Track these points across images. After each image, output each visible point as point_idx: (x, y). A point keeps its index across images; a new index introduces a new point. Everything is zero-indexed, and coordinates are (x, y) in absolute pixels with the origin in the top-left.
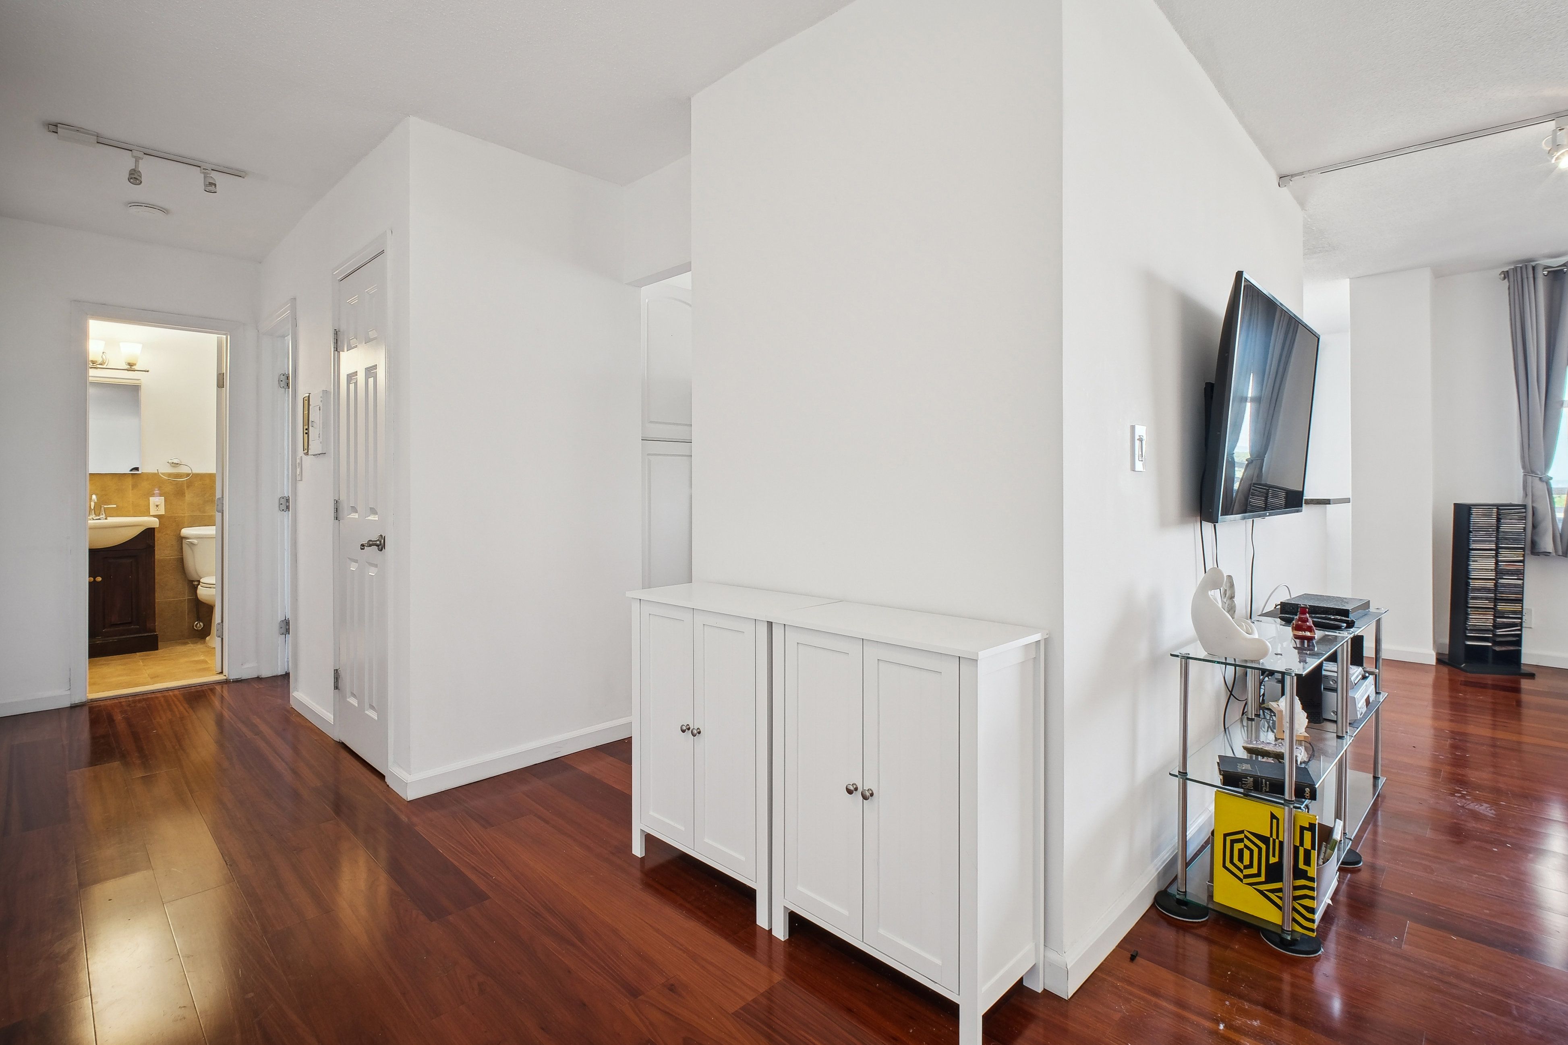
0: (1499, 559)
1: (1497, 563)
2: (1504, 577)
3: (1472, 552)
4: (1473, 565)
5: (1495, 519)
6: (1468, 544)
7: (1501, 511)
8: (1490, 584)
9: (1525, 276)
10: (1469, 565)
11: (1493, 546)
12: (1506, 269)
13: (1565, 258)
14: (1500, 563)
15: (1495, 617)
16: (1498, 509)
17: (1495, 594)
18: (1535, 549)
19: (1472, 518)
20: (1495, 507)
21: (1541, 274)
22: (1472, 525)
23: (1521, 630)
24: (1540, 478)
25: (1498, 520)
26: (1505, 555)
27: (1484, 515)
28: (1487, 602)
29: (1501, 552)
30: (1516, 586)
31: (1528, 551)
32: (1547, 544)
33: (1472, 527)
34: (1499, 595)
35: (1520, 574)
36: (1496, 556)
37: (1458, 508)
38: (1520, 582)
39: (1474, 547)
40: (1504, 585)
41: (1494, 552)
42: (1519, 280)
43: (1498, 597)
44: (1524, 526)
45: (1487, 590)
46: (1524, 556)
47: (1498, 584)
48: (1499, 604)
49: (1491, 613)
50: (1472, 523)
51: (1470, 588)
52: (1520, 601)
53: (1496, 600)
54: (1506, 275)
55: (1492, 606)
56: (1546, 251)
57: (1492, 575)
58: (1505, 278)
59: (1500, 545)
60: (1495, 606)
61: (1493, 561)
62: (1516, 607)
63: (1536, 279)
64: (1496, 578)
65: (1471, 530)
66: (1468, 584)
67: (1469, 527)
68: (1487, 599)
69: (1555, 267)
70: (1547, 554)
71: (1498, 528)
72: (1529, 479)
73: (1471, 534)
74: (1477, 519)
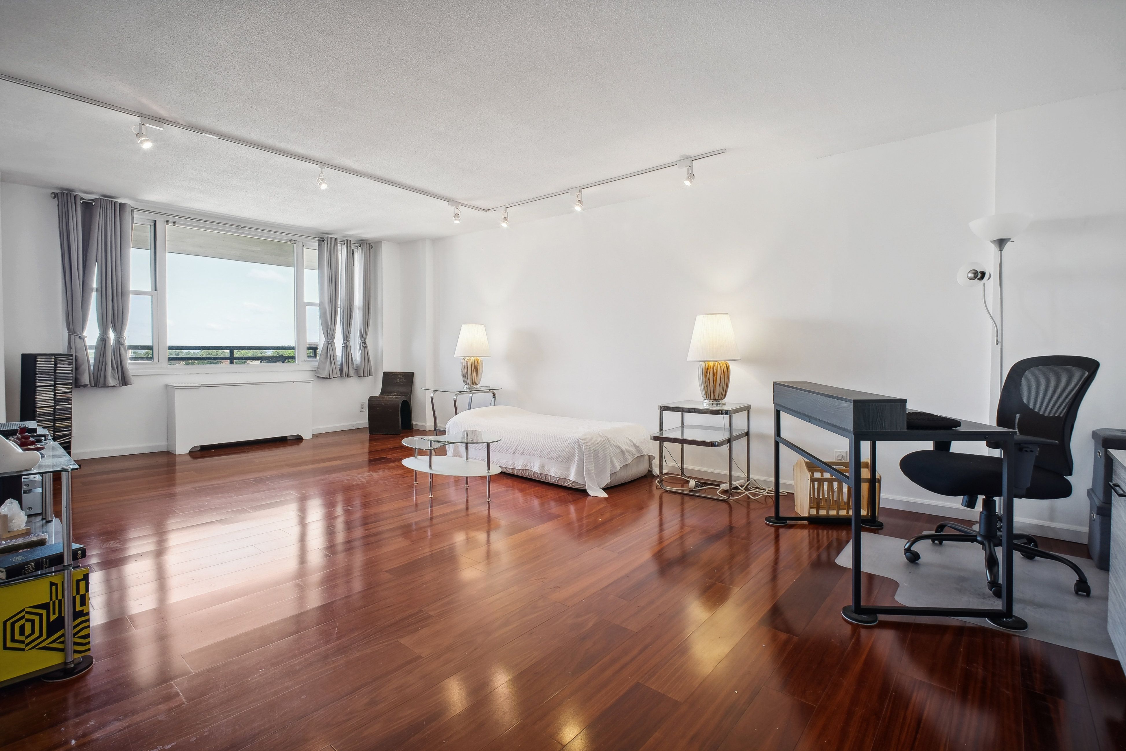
0: (57, 392)
1: (55, 395)
2: (60, 404)
3: (38, 388)
4: (38, 398)
5: (54, 364)
6: (35, 383)
7: (57, 359)
8: (51, 410)
9: (69, 200)
10: (36, 398)
11: (52, 383)
12: (56, 191)
13: (94, 196)
14: (57, 395)
15: (55, 432)
16: (55, 357)
17: (54, 416)
18: (77, 384)
19: (38, 364)
20: (54, 356)
21: (79, 202)
22: (38, 369)
23: (70, 438)
24: (80, 337)
25: (56, 365)
26: (60, 389)
27: (46, 362)
28: (49, 422)
29: (57, 387)
30: (67, 409)
31: (73, 386)
32: (85, 379)
33: (38, 371)
34: (56, 417)
35: (69, 400)
36: (55, 390)
37: (25, 357)
38: (69, 406)
39: (39, 385)
40: (60, 409)
41: (53, 387)
42: (66, 202)
43: (56, 418)
44: (72, 368)
45: (49, 414)
46: (72, 388)
47: (56, 409)
48: (57, 423)
49: (51, 430)
50: (38, 367)
51: (37, 414)
52: (70, 419)
53: (54, 421)
54: (56, 195)
55: (52, 425)
56: (84, 188)
57: (52, 403)
58: (55, 197)
59: (57, 382)
60: (54, 424)
61: (53, 393)
62: (67, 423)
63: (76, 204)
64: (55, 405)
65: (37, 372)
66: (35, 411)
67: (35, 371)
68: (48, 420)
69: (86, 200)
70: (85, 386)
71: (55, 370)
72: (73, 337)
73: (37, 376)
74: (41, 365)
